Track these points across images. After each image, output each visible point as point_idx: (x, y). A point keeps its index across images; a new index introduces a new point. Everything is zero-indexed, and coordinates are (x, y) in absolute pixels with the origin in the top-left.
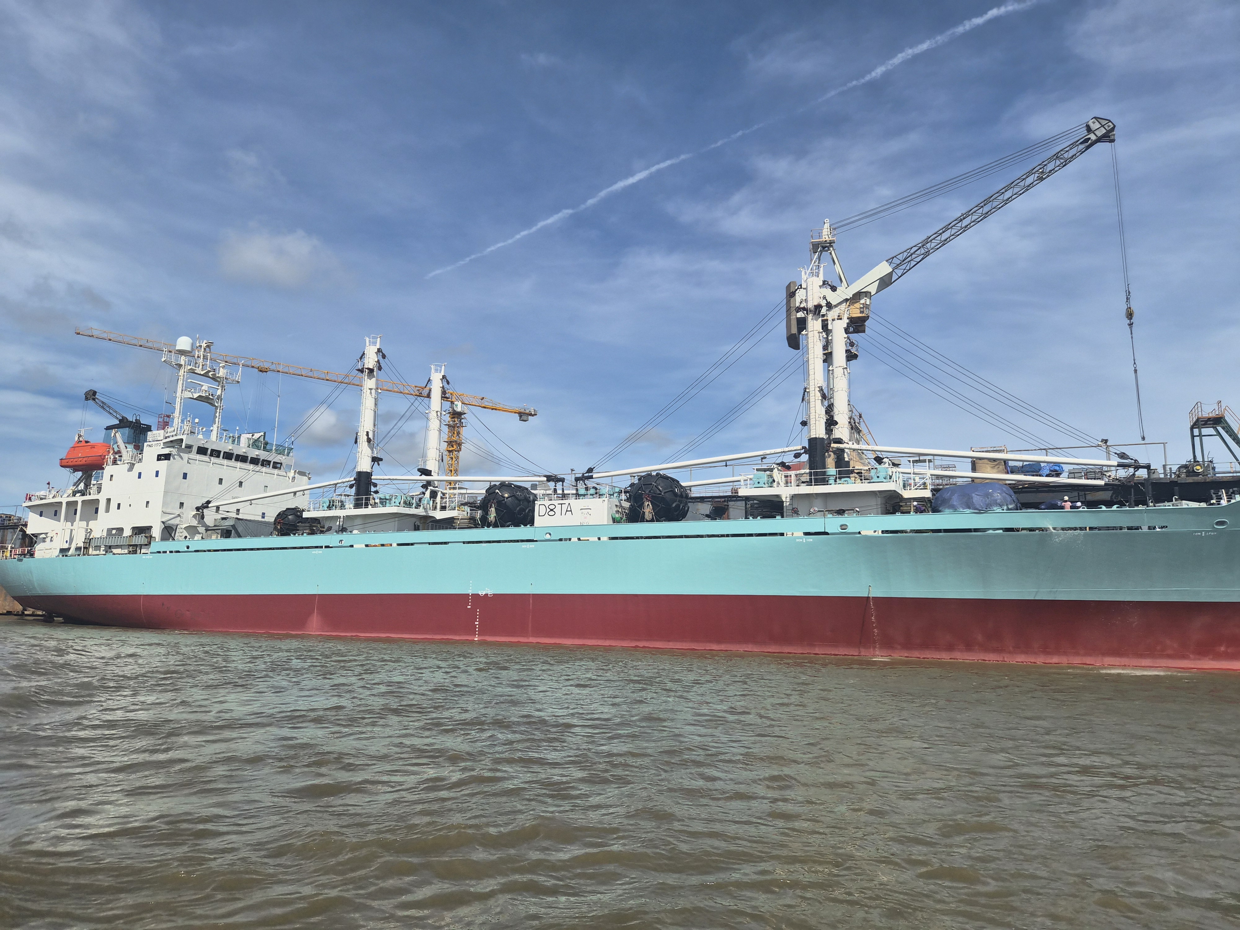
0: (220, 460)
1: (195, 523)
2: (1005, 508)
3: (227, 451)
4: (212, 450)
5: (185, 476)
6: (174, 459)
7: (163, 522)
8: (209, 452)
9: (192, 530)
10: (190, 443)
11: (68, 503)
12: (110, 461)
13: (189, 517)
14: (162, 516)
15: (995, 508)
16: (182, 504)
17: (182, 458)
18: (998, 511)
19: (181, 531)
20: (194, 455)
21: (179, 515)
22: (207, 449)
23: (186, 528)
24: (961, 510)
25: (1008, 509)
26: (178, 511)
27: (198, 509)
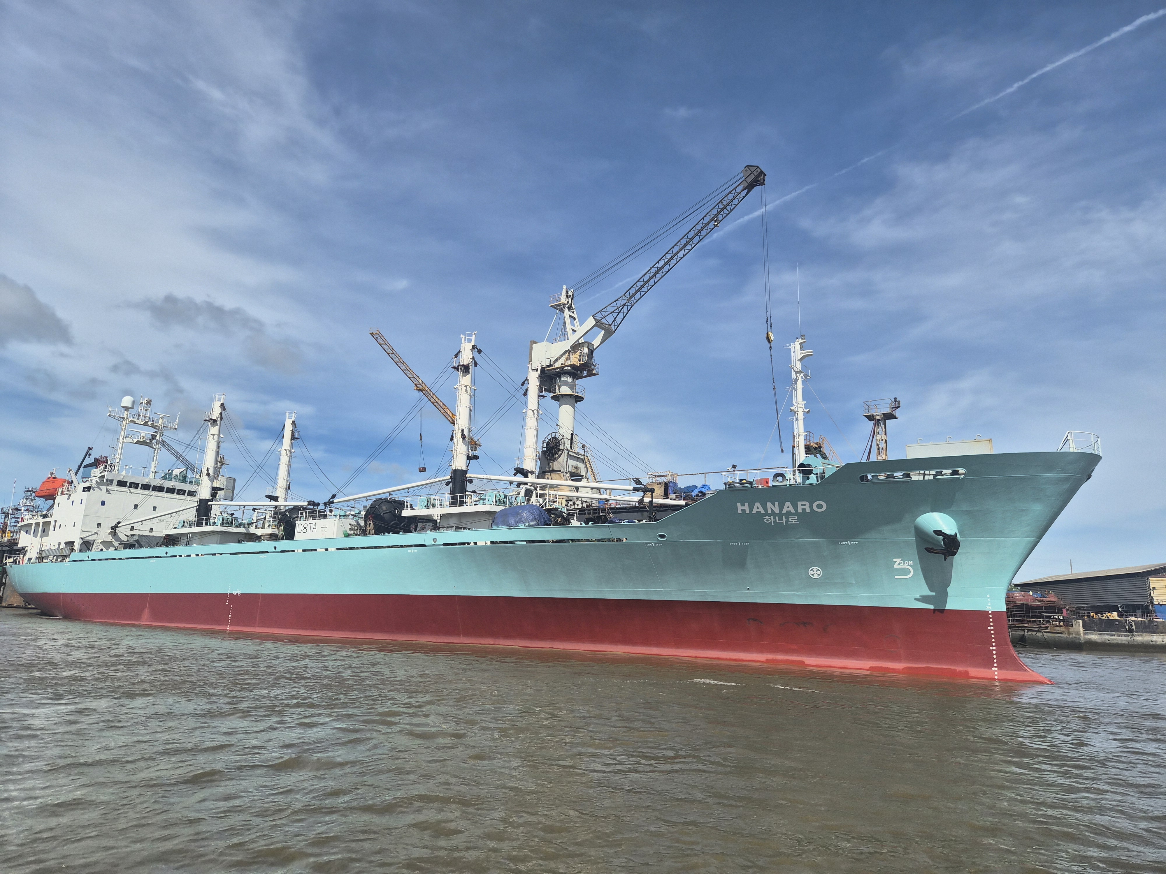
0: (139, 491)
1: (110, 538)
2: (527, 524)
3: (145, 483)
4: (131, 483)
5: (103, 503)
6: (94, 490)
7: (82, 538)
8: (128, 484)
9: (107, 544)
10: (110, 478)
11: (36, 524)
12: (60, 492)
13: (105, 534)
14: (81, 534)
15: (520, 525)
16: (99, 525)
17: (101, 489)
18: (523, 527)
19: (98, 545)
20: (114, 487)
21: (96, 533)
22: (127, 482)
23: (102, 543)
24: (501, 527)
25: (530, 525)
26: (96, 530)
27: (112, 528)
